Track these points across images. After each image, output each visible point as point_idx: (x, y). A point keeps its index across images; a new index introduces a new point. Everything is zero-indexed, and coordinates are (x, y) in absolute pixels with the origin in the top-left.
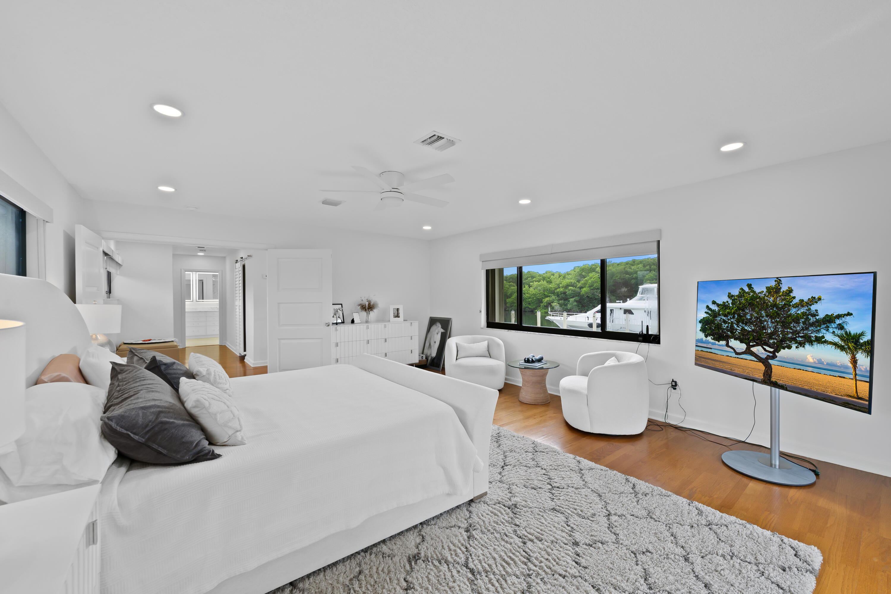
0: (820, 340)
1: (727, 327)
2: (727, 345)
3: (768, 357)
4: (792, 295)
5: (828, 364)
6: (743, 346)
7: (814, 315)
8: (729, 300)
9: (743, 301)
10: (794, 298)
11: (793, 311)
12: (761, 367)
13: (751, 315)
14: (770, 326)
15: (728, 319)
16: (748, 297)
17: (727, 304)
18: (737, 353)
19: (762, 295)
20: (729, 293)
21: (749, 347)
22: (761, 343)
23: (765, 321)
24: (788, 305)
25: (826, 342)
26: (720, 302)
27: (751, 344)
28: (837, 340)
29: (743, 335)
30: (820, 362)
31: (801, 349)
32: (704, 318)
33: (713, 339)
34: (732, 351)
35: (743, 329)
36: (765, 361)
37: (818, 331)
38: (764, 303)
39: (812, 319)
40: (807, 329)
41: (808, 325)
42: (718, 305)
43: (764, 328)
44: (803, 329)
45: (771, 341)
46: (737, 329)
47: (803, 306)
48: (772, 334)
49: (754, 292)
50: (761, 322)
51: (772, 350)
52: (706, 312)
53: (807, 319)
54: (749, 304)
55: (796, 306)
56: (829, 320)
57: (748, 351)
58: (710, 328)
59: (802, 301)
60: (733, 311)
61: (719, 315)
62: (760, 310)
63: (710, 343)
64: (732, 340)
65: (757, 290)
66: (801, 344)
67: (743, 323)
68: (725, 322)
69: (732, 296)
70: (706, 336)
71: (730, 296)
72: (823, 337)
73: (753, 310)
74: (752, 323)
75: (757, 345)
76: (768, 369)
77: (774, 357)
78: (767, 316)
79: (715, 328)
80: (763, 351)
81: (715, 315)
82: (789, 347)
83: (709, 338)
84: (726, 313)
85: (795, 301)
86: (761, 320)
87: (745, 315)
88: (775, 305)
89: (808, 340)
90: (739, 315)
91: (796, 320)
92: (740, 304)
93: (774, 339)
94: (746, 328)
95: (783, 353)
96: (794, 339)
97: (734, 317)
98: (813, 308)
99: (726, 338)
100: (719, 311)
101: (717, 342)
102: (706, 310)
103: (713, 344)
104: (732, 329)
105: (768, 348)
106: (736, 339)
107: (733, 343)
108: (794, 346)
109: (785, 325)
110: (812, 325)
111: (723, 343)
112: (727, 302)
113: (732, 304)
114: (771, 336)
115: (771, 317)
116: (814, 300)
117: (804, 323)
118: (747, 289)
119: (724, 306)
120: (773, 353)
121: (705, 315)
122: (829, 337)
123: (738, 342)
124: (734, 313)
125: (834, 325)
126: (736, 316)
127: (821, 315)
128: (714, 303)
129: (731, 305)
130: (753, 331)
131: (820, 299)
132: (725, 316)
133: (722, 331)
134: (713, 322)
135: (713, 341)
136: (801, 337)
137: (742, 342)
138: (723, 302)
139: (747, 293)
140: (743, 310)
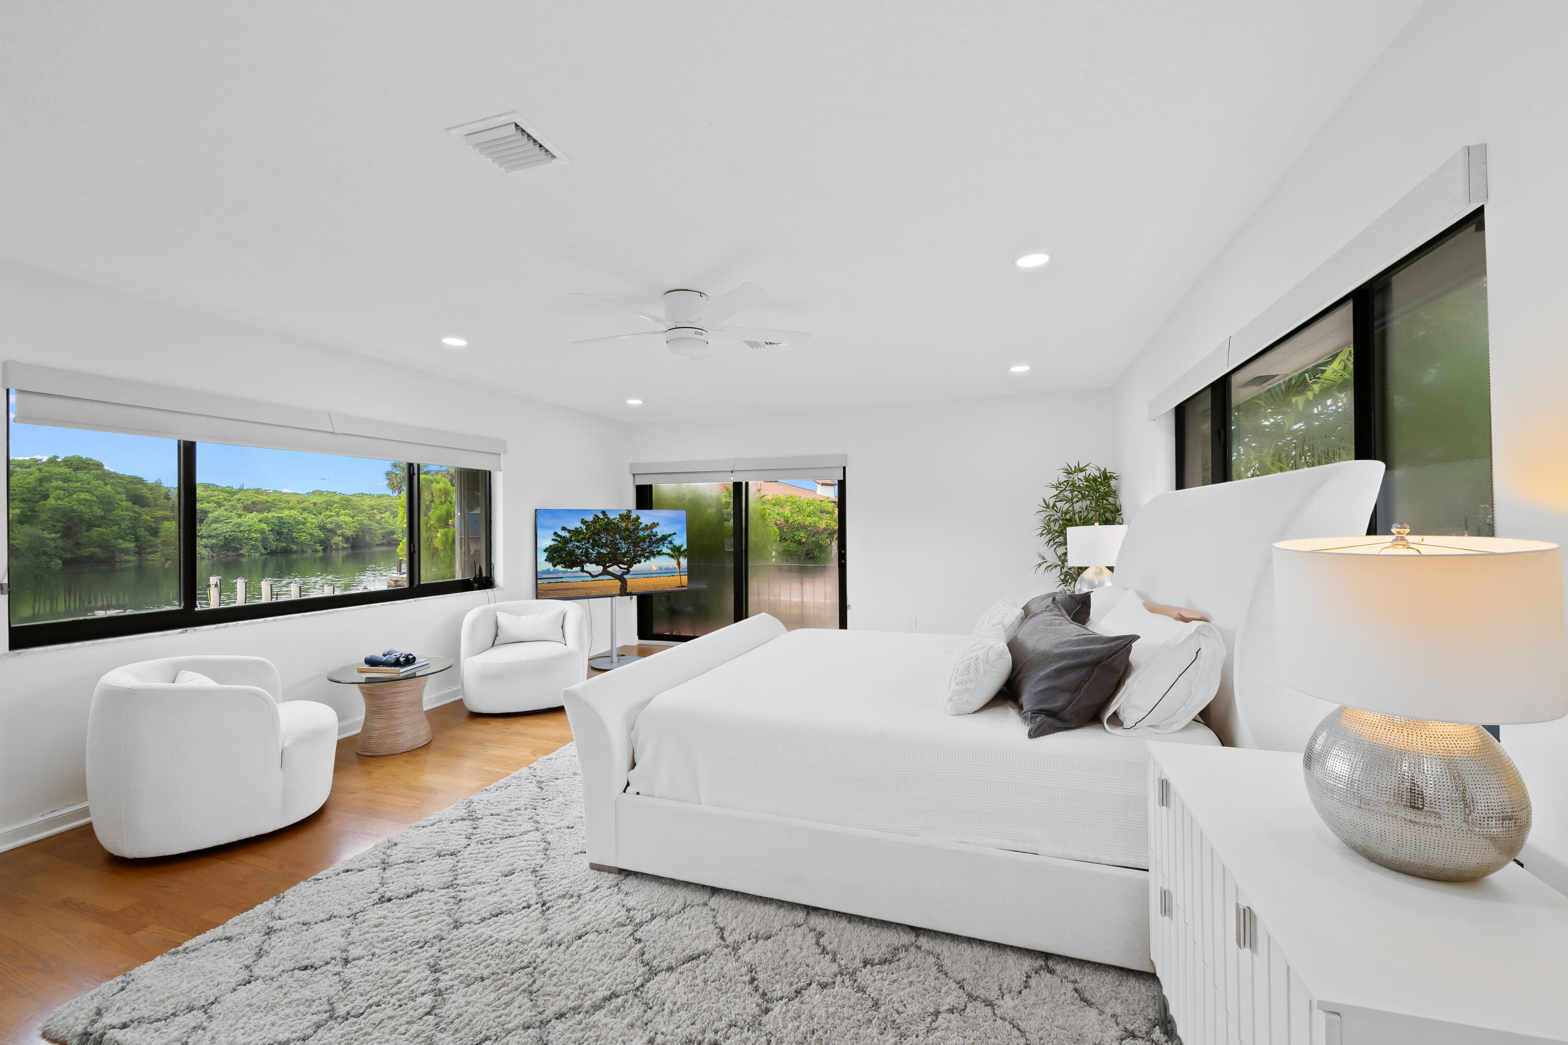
0: (660, 553)
1: (582, 552)
2: (582, 570)
3: (624, 573)
4: (640, 521)
5: (665, 569)
6: (600, 568)
7: (655, 536)
8: (582, 526)
9: (598, 526)
10: (641, 523)
11: (641, 533)
12: (618, 583)
13: (606, 539)
14: (624, 547)
15: (582, 545)
16: (602, 522)
17: (580, 529)
18: (593, 576)
19: (616, 521)
20: (582, 520)
21: (605, 568)
22: (616, 562)
23: (619, 543)
24: (637, 529)
25: (663, 554)
26: (572, 528)
27: (607, 565)
28: (669, 551)
29: (599, 558)
30: (660, 568)
31: (648, 561)
32: (551, 546)
33: (564, 567)
34: (588, 575)
35: (599, 553)
36: (621, 578)
37: (658, 547)
38: (618, 528)
39: (654, 539)
40: (651, 546)
41: (652, 543)
42: (569, 531)
43: (619, 549)
44: (648, 547)
45: (625, 560)
46: (592, 554)
47: (648, 530)
48: (626, 553)
49: (608, 518)
50: (616, 544)
51: (626, 567)
52: (553, 540)
53: (651, 539)
54: (604, 529)
55: (643, 529)
56: (664, 538)
57: (605, 572)
58: (560, 556)
59: (647, 525)
60: (587, 536)
61: (571, 541)
62: (615, 534)
63: (560, 572)
64: (588, 564)
65: (611, 517)
66: (648, 558)
67: (598, 547)
68: (578, 547)
69: (586, 522)
70: (555, 566)
71: (583, 522)
72: (661, 551)
73: (608, 534)
74: (607, 546)
75: (613, 564)
76: (624, 582)
77: (628, 572)
78: (621, 539)
79: (566, 555)
80: (619, 569)
81: (565, 541)
82: (639, 562)
83: (559, 567)
84: (580, 538)
85: (642, 526)
86: (615, 543)
87: (600, 539)
88: (627, 529)
89: (653, 554)
90: (594, 540)
91: (644, 540)
92: (595, 529)
93: (627, 557)
94: (602, 551)
95: (636, 567)
96: (642, 555)
97: (588, 542)
98: (654, 530)
99: (581, 564)
100: (571, 537)
101: (569, 570)
102: (554, 537)
103: (564, 572)
104: (587, 554)
105: (622, 566)
106: (591, 563)
107: (589, 567)
108: (643, 560)
109: (636, 545)
110: (654, 543)
111: (578, 568)
112: (581, 528)
113: (586, 529)
114: (624, 555)
115: (625, 540)
116: (655, 525)
117: (649, 542)
118: (601, 516)
119: (577, 532)
120: (628, 569)
121: (553, 543)
122: (665, 550)
123: (594, 565)
124: (589, 538)
125: (667, 542)
126: (591, 541)
127: (659, 536)
128: (564, 529)
129: (585, 531)
130: (609, 553)
131: (658, 524)
132: (579, 541)
133: (576, 557)
134: (563, 549)
135: (565, 569)
136: (648, 553)
137: (597, 564)
138: (576, 528)
139: (601, 519)
140: (598, 535)
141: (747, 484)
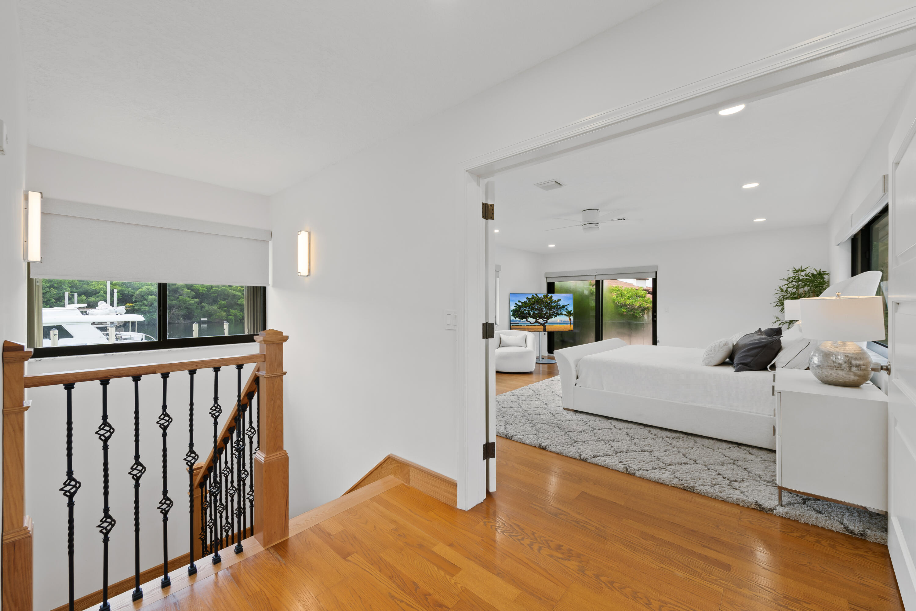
0: (561, 314)
1: (527, 312)
2: (527, 321)
3: (545, 323)
4: (552, 298)
5: (564, 322)
6: (534, 320)
7: (559, 305)
8: (527, 300)
9: (534, 301)
10: (553, 299)
11: (553, 304)
12: (542, 327)
13: (537, 306)
14: (545, 310)
15: (527, 309)
16: (536, 299)
17: (526, 302)
18: (531, 324)
19: (541, 298)
20: (527, 297)
21: (537, 320)
22: (541, 317)
23: (543, 308)
24: (551, 302)
25: (563, 314)
26: (522, 301)
27: (538, 318)
28: (566, 313)
29: (534, 315)
30: (561, 321)
31: (556, 317)
32: (514, 309)
33: (519, 319)
34: (529, 323)
35: (534, 313)
36: (543, 325)
37: (561, 311)
38: (542, 301)
39: (559, 307)
40: (557, 310)
41: (558, 309)
42: (522, 303)
43: (543, 311)
44: (556, 311)
45: (546, 316)
46: (531, 313)
47: (556, 302)
48: (546, 313)
49: (538, 297)
50: (542, 309)
51: (546, 320)
52: (515, 306)
53: (557, 307)
54: (536, 302)
55: (554, 302)
56: (563, 307)
57: (536, 322)
58: (518, 314)
59: (555, 300)
60: (529, 305)
61: (522, 307)
62: (541, 304)
63: (518, 321)
64: (529, 318)
65: (540, 296)
66: (556, 316)
67: (534, 310)
68: (525, 310)
69: (529, 298)
70: (515, 318)
71: (528, 298)
72: (562, 313)
73: (538, 304)
74: (538, 310)
75: (540, 319)
76: (545, 327)
77: (547, 322)
78: (544, 307)
79: (520, 313)
80: (543, 321)
81: (520, 307)
82: (552, 318)
83: (517, 319)
84: (526, 306)
85: (553, 301)
86: (541, 308)
87: (535, 307)
88: (546, 302)
89: (558, 314)
90: (532, 307)
91: (554, 308)
92: (532, 302)
93: (546, 315)
94: (535, 312)
95: (550, 320)
96: (553, 315)
97: (529, 308)
98: (559, 303)
99: (526, 318)
100: (522, 305)
101: (521, 320)
102: (515, 305)
103: (519, 321)
104: (529, 313)
105: (544, 319)
106: (531, 317)
107: (530, 319)
108: (553, 317)
109: (550, 310)
110: (559, 309)
111: (525, 320)
112: (526, 301)
113: (529, 302)
114: (545, 314)
115: (545, 307)
116: (559, 300)
117: (556, 308)
118: (535, 296)
119: (525, 303)
120: (546, 321)
121: (515, 308)
122: (564, 313)
123: (532, 318)
124: (530, 306)
125: (565, 309)
126: (531, 307)
127: (561, 306)
128: (519, 301)
129: (528, 303)
130: (538, 313)
131: (561, 300)
132: (525, 307)
133: (524, 315)
134: (519, 311)
135: (520, 320)
136: (556, 313)
137: (533, 318)
138: (524, 301)
139: (535, 297)
140: (534, 305)
141: (602, 281)
